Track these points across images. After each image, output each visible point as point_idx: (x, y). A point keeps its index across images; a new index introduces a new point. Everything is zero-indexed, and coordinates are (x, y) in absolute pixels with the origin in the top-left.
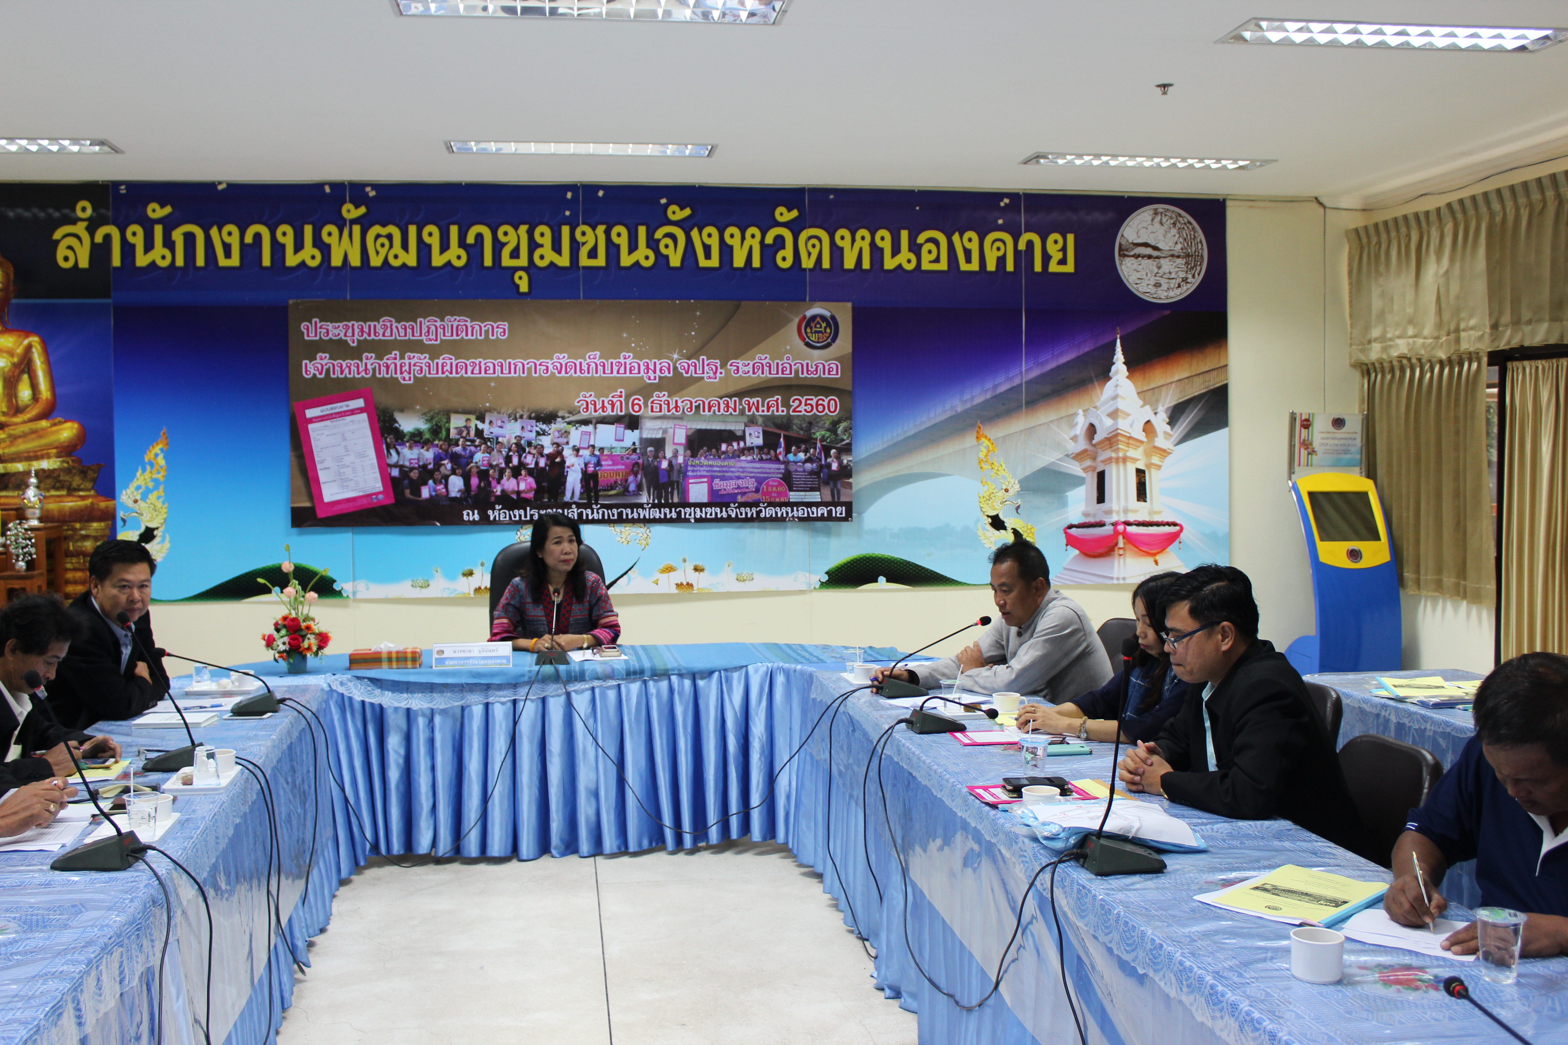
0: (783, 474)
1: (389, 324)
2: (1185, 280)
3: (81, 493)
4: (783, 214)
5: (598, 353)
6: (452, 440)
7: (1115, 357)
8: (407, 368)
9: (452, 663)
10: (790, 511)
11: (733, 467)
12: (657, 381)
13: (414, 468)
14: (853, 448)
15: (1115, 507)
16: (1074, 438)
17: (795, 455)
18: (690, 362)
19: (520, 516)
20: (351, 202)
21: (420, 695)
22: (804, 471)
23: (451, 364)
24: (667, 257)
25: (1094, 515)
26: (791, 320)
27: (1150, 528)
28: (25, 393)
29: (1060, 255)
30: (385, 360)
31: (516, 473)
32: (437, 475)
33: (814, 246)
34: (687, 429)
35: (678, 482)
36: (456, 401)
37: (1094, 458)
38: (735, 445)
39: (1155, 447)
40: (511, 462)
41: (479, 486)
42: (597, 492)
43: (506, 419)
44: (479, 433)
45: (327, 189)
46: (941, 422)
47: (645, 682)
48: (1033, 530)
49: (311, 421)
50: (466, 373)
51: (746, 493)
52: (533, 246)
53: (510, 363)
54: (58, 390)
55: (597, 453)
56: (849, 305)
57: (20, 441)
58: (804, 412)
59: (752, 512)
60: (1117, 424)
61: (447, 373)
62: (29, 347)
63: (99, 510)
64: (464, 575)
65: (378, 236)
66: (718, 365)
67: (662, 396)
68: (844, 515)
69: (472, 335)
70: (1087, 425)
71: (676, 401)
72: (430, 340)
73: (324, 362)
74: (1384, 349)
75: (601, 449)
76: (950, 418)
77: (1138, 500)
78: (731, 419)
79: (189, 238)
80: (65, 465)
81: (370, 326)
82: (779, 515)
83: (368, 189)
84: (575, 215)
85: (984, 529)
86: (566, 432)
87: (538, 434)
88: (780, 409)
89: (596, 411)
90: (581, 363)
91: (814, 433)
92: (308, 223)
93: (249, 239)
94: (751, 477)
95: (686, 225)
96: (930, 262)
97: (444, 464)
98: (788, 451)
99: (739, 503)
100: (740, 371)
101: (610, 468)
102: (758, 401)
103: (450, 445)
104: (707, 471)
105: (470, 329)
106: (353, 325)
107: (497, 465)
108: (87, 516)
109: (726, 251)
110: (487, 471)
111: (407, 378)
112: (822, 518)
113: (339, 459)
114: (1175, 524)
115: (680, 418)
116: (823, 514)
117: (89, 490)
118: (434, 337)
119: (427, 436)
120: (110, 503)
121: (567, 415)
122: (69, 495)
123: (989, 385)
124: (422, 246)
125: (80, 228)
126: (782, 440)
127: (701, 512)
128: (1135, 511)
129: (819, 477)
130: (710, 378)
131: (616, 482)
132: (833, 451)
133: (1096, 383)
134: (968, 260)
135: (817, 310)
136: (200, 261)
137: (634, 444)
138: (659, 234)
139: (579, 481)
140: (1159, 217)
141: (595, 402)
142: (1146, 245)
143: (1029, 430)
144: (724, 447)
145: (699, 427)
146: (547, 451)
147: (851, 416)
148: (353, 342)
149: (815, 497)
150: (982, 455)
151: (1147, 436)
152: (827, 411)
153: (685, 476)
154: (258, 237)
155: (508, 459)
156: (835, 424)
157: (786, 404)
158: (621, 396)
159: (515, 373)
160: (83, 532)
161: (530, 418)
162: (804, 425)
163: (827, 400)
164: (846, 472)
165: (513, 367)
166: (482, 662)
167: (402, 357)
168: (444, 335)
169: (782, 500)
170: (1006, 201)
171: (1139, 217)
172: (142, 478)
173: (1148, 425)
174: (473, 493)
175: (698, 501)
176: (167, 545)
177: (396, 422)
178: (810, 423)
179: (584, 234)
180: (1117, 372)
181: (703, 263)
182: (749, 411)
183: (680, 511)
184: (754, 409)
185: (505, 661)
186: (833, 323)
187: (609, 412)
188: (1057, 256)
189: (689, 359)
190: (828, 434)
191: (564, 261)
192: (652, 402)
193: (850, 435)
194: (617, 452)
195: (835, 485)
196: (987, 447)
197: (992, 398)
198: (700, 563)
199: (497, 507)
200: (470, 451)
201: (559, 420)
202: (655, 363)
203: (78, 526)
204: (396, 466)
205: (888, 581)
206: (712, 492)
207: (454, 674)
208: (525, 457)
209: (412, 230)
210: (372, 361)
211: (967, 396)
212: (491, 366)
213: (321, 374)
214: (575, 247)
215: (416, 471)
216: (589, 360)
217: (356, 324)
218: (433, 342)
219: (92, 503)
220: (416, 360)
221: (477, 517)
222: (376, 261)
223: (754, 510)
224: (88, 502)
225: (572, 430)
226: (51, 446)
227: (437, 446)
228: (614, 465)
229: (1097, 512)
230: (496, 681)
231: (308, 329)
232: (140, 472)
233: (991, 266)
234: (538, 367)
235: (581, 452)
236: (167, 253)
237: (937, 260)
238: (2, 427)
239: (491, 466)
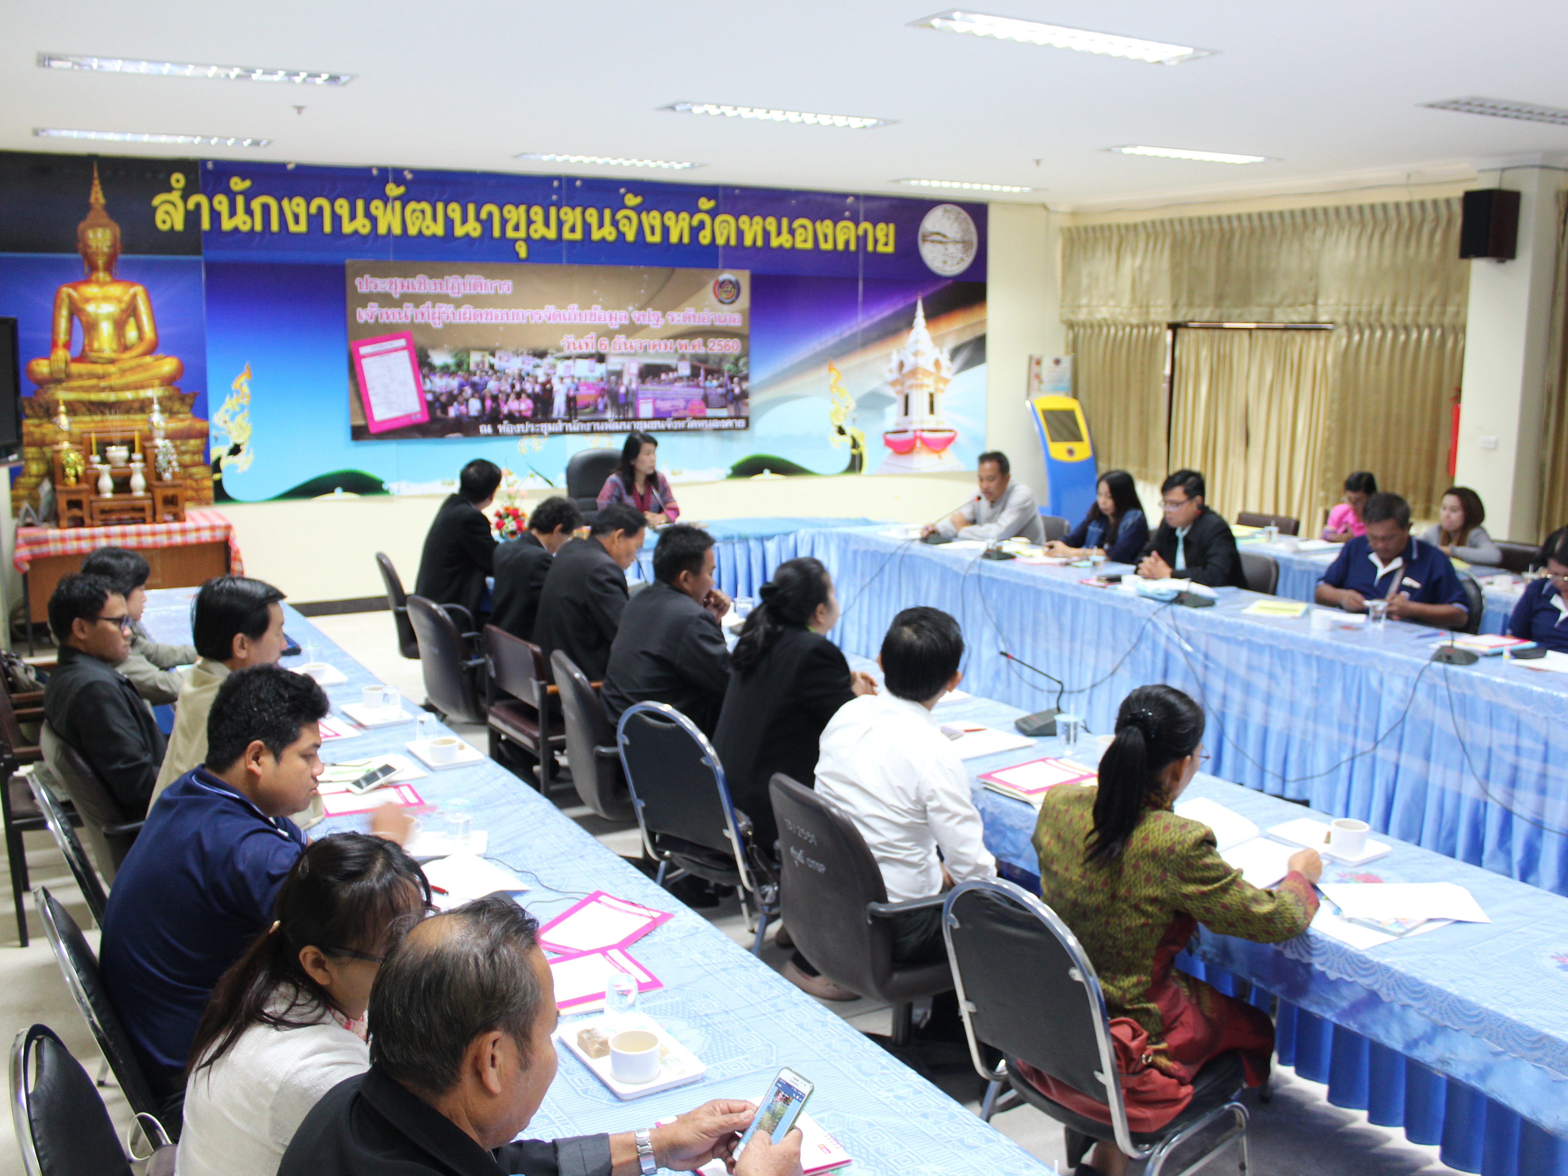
0: (703, 396)
1: (423, 281)
2: (962, 259)
3: (181, 416)
4: (705, 204)
5: (576, 305)
6: (472, 371)
7: (917, 312)
8: (437, 315)
10: (707, 423)
11: (670, 391)
12: (618, 327)
13: (443, 393)
14: (750, 377)
15: (915, 419)
16: (891, 371)
17: (711, 382)
18: (640, 313)
19: (521, 429)
20: (393, 182)
22: (717, 394)
23: (470, 312)
24: (624, 234)
25: (902, 425)
26: (709, 283)
27: (936, 433)
28: (131, 334)
29: (884, 240)
30: (421, 309)
31: (518, 396)
32: (460, 399)
33: (725, 228)
34: (638, 363)
35: (632, 402)
36: (474, 342)
37: (902, 384)
38: (671, 375)
39: (941, 377)
40: (515, 388)
41: (491, 406)
42: (576, 410)
43: (511, 356)
44: (492, 367)
45: (375, 172)
46: (806, 358)
48: (863, 436)
49: (364, 357)
50: (482, 319)
51: (677, 410)
52: (530, 222)
53: (513, 312)
54: (160, 332)
55: (576, 381)
56: (748, 272)
57: (128, 374)
58: (717, 351)
59: (680, 424)
60: (917, 360)
61: (467, 320)
62: (134, 297)
63: (196, 429)
65: (414, 211)
66: (660, 315)
67: (621, 339)
68: (744, 426)
69: (486, 290)
70: (899, 361)
71: (631, 342)
72: (455, 293)
73: (373, 310)
74: (1090, 313)
75: (579, 379)
76: (812, 355)
77: (929, 414)
78: (669, 355)
79: (266, 208)
80: (167, 393)
81: (408, 282)
82: (699, 426)
83: (406, 173)
84: (559, 199)
85: (833, 435)
86: (554, 365)
87: (534, 366)
88: (701, 348)
89: (575, 349)
90: (564, 313)
91: (723, 366)
92: (360, 198)
93: (313, 210)
94: (681, 399)
95: (638, 210)
96: (802, 242)
97: (466, 390)
98: (706, 379)
99: (673, 418)
100: (675, 320)
101: (585, 392)
102: (687, 342)
103: (470, 376)
104: (652, 394)
105: (484, 286)
106: (396, 281)
107: (505, 390)
109: (666, 230)
110: (498, 395)
111: (438, 324)
113: (386, 387)
114: (950, 431)
115: (634, 355)
116: (729, 425)
117: (187, 414)
118: (457, 291)
120: (204, 424)
121: (555, 352)
122: (170, 418)
123: (837, 331)
124: (447, 219)
125: (175, 196)
126: (702, 371)
128: (928, 422)
129: (726, 398)
130: (654, 325)
131: (589, 403)
132: (736, 379)
133: (904, 331)
134: (826, 241)
135: (727, 275)
136: (275, 226)
137: (602, 374)
138: (619, 216)
139: (563, 402)
140: (947, 214)
141: (574, 342)
142: (938, 234)
143: (862, 365)
144: (663, 376)
145: (646, 362)
146: (540, 380)
147: (748, 353)
148: (396, 294)
149: (724, 413)
150: (832, 382)
151: (936, 369)
152: (732, 349)
153: (637, 399)
154: (320, 209)
155: (513, 386)
156: (737, 359)
158: (593, 338)
159: (518, 320)
161: (528, 354)
162: (717, 360)
163: (732, 342)
164: (744, 395)
165: (516, 315)
167: (434, 307)
168: (465, 290)
169: (702, 415)
170: (851, 199)
171: (935, 214)
172: (230, 403)
173: (937, 361)
174: (487, 412)
176: (251, 457)
177: (430, 357)
178: (721, 359)
179: (566, 213)
180: (918, 322)
181: (650, 239)
182: (681, 350)
184: (684, 348)
186: (736, 286)
187: (584, 350)
188: (882, 240)
189: (640, 311)
190: (732, 367)
191: (552, 234)
192: (614, 343)
193: (748, 367)
194: (590, 380)
195: (738, 404)
196: (836, 377)
197: (839, 342)
199: (505, 422)
200: (485, 380)
201: (549, 356)
202: (616, 313)
204: (430, 391)
205: (771, 473)
206: (656, 410)
208: (525, 385)
210: (411, 309)
211: (823, 340)
212: (500, 314)
213: (371, 319)
214: (560, 224)
215: (445, 396)
217: (398, 280)
218: (457, 295)
219: (190, 424)
220: (444, 309)
221: (490, 430)
222: (412, 231)
224: (186, 424)
225: (558, 363)
226: (155, 378)
227: (460, 376)
228: (588, 390)
229: (903, 423)
231: (361, 284)
232: (228, 397)
233: (840, 246)
234: (534, 316)
235: (565, 380)
236: (248, 219)
237: (805, 241)
238: (112, 361)
239: (500, 391)
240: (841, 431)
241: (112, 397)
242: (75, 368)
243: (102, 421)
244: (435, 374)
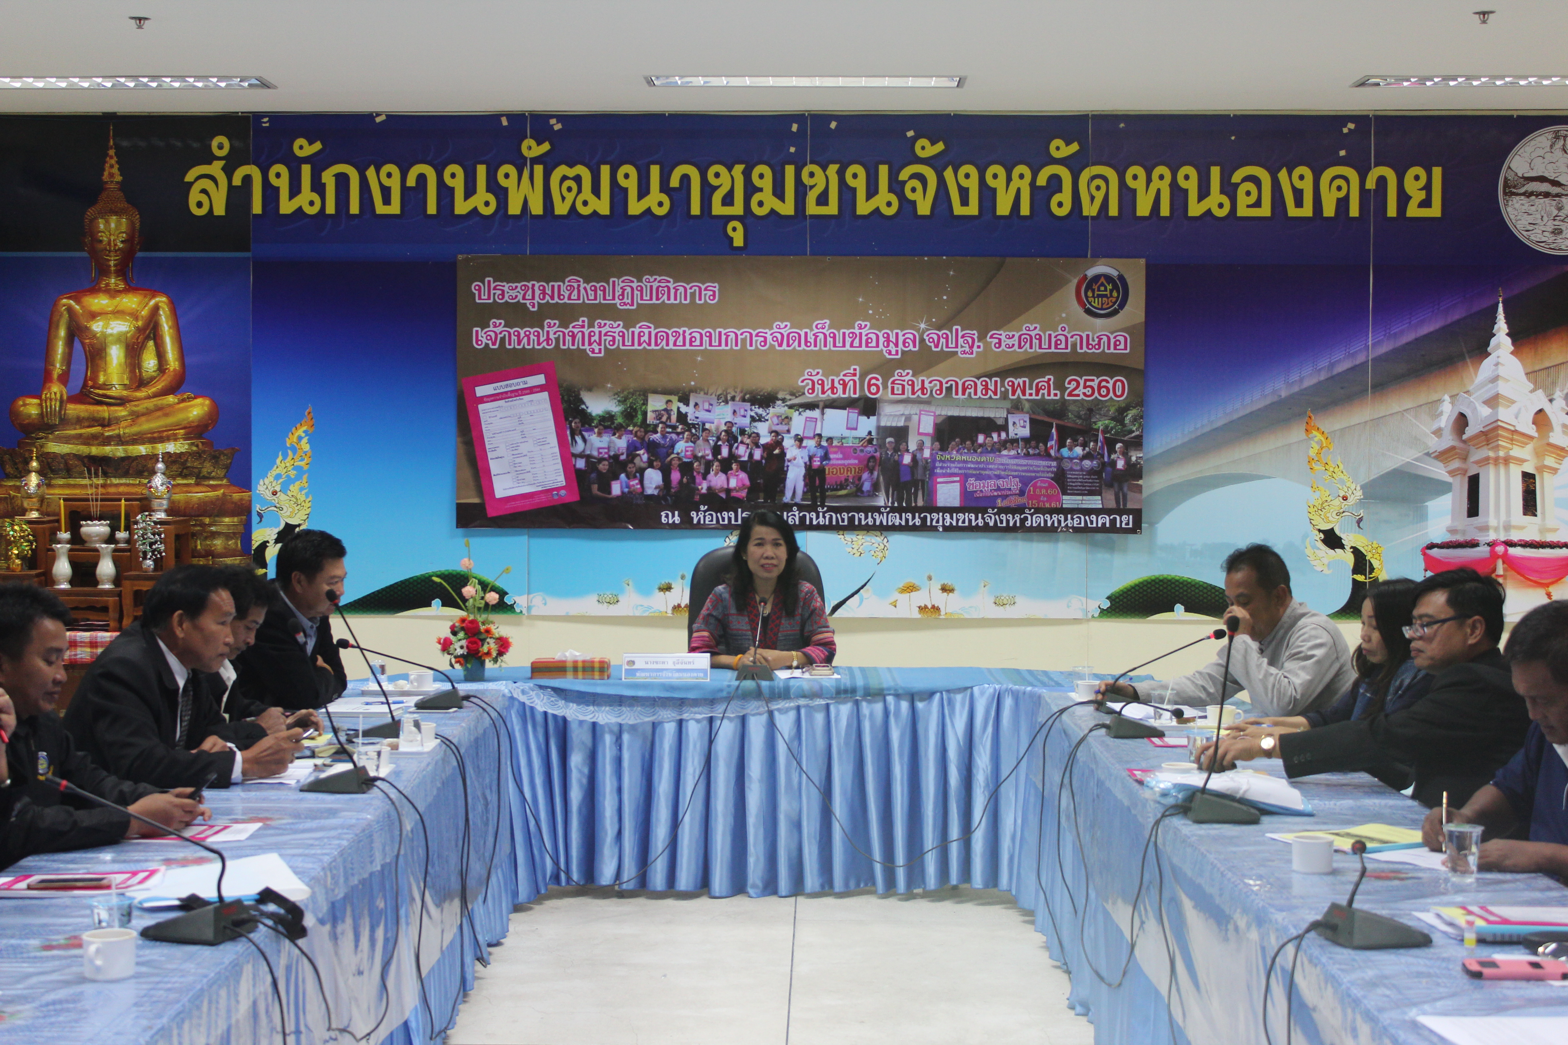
0: (1055, 473)
1: (575, 285)
3: (212, 482)
4: (1060, 149)
5: (828, 321)
6: (649, 425)
7: (1496, 327)
8: (596, 338)
9: (643, 674)
10: (1062, 519)
11: (992, 463)
12: (899, 356)
13: (604, 459)
14: (1145, 441)
15: (1492, 522)
16: (1438, 432)
17: (1071, 449)
18: (940, 333)
19: (730, 519)
20: (531, 137)
21: (607, 708)
22: (1082, 470)
23: (650, 333)
24: (914, 203)
25: (1464, 532)
26: (1068, 281)
27: (1541, 550)
28: (150, 363)
29: (1422, 195)
30: (571, 329)
31: (725, 467)
32: (631, 468)
33: (1098, 188)
34: (935, 416)
35: (923, 481)
36: (655, 379)
37: (1465, 459)
38: (995, 436)
39: (1550, 445)
40: (720, 453)
41: (681, 482)
42: (823, 491)
43: (714, 402)
44: (682, 417)
45: (505, 122)
46: (1259, 410)
47: (857, 703)
48: (1379, 550)
49: (482, 400)
50: (667, 345)
51: (1007, 496)
52: (751, 190)
53: (720, 333)
54: (188, 360)
55: (824, 443)
56: (1143, 261)
57: (143, 419)
58: (1082, 396)
59: (1014, 520)
60: (1497, 413)
61: (644, 344)
62: (156, 309)
63: (233, 503)
64: (661, 589)
65: (564, 178)
66: (975, 337)
67: (905, 375)
68: (1131, 526)
69: (676, 299)
70: (1455, 415)
71: (923, 381)
72: (625, 304)
73: (498, 330)
75: (830, 440)
76: (1273, 404)
77: (1525, 514)
78: (992, 404)
79: (342, 181)
80: (195, 448)
81: (553, 286)
82: (1049, 524)
83: (553, 121)
84: (801, 151)
85: (1314, 547)
86: (787, 417)
87: (753, 419)
88: (1052, 392)
89: (823, 392)
90: (806, 333)
91: (1095, 423)
92: (481, 163)
93: (411, 182)
94: (1014, 477)
95: (937, 163)
96: (1248, 206)
97: (639, 455)
98: (1061, 444)
99: (999, 508)
100: (1003, 344)
101: (840, 462)
102: (1024, 382)
103: (646, 432)
104: (960, 468)
105: (672, 291)
106: (533, 285)
107: (703, 457)
108: (218, 509)
109: (988, 195)
110: (691, 464)
111: (597, 351)
112: (1103, 529)
113: (515, 447)
115: (927, 402)
116: (1104, 524)
117: (221, 479)
118: (629, 301)
119: (620, 420)
120: (245, 495)
121: (788, 397)
122: (197, 484)
123: (1323, 363)
124: (616, 190)
125: (216, 168)
126: (1054, 430)
127: (952, 518)
128: (1521, 528)
129: (1100, 477)
130: (964, 352)
131: (846, 480)
132: (1119, 445)
133: (1468, 360)
134: (1299, 203)
135: (1100, 268)
136: (354, 208)
137: (870, 433)
138: (904, 175)
139: (801, 478)
140: (1561, 142)
141: (823, 381)
142: (1542, 179)
143: (1377, 422)
144: (981, 438)
145: (950, 414)
146: (763, 441)
147: (1142, 401)
148: (533, 306)
149: (1095, 502)
150: (1312, 453)
151: (1537, 431)
152: (1111, 394)
153: (933, 475)
154: (422, 179)
155: (716, 450)
156: (1122, 411)
157: (1060, 387)
158: (855, 375)
159: (727, 345)
160: (213, 529)
161: (744, 400)
162: (1082, 413)
163: (1112, 382)
164: (1135, 472)
165: (724, 337)
166: (677, 675)
167: (591, 325)
168: (642, 299)
169: (1053, 505)
170: (1351, 126)
171: (1533, 143)
172: (283, 465)
173: (1540, 415)
174: (673, 491)
175: (948, 505)
177: (584, 403)
178: (1090, 410)
179: (812, 175)
180: (1498, 346)
181: (959, 210)
182: (1013, 394)
183: (926, 517)
184: (1019, 391)
185: (701, 675)
186: (1121, 285)
187: (840, 394)
188: (1418, 196)
189: (939, 330)
190: (1112, 424)
191: (787, 208)
192: (893, 383)
193: (1140, 425)
194: (849, 443)
195: (1121, 489)
196: (1320, 443)
197: (1327, 379)
198: (948, 582)
199: (702, 508)
200: (671, 439)
201: (779, 403)
202: (897, 334)
203: (207, 520)
204: (581, 455)
205: (1187, 610)
206: (965, 493)
207: (645, 686)
208: (737, 448)
209: (605, 170)
210: (555, 329)
211: (1294, 377)
212: (698, 336)
213: (494, 344)
214: (801, 191)
215: (606, 463)
216: (817, 331)
217: (537, 285)
218: (628, 307)
219: (224, 494)
220: (607, 329)
221: (677, 519)
222: (561, 209)
223: (1017, 518)
224: (220, 493)
225: (795, 415)
226: (178, 426)
227: (631, 432)
228: (844, 458)
229: (1468, 529)
230: (691, 695)
231: (479, 290)
232: (280, 458)
233: (1329, 211)
234: (754, 339)
235: (805, 443)
236: (316, 198)
237: (1258, 204)
238: (122, 402)
239: (695, 457)
240: (1332, 540)
241: (119, 451)
242: (74, 410)
243: (104, 486)
244: (591, 429)
